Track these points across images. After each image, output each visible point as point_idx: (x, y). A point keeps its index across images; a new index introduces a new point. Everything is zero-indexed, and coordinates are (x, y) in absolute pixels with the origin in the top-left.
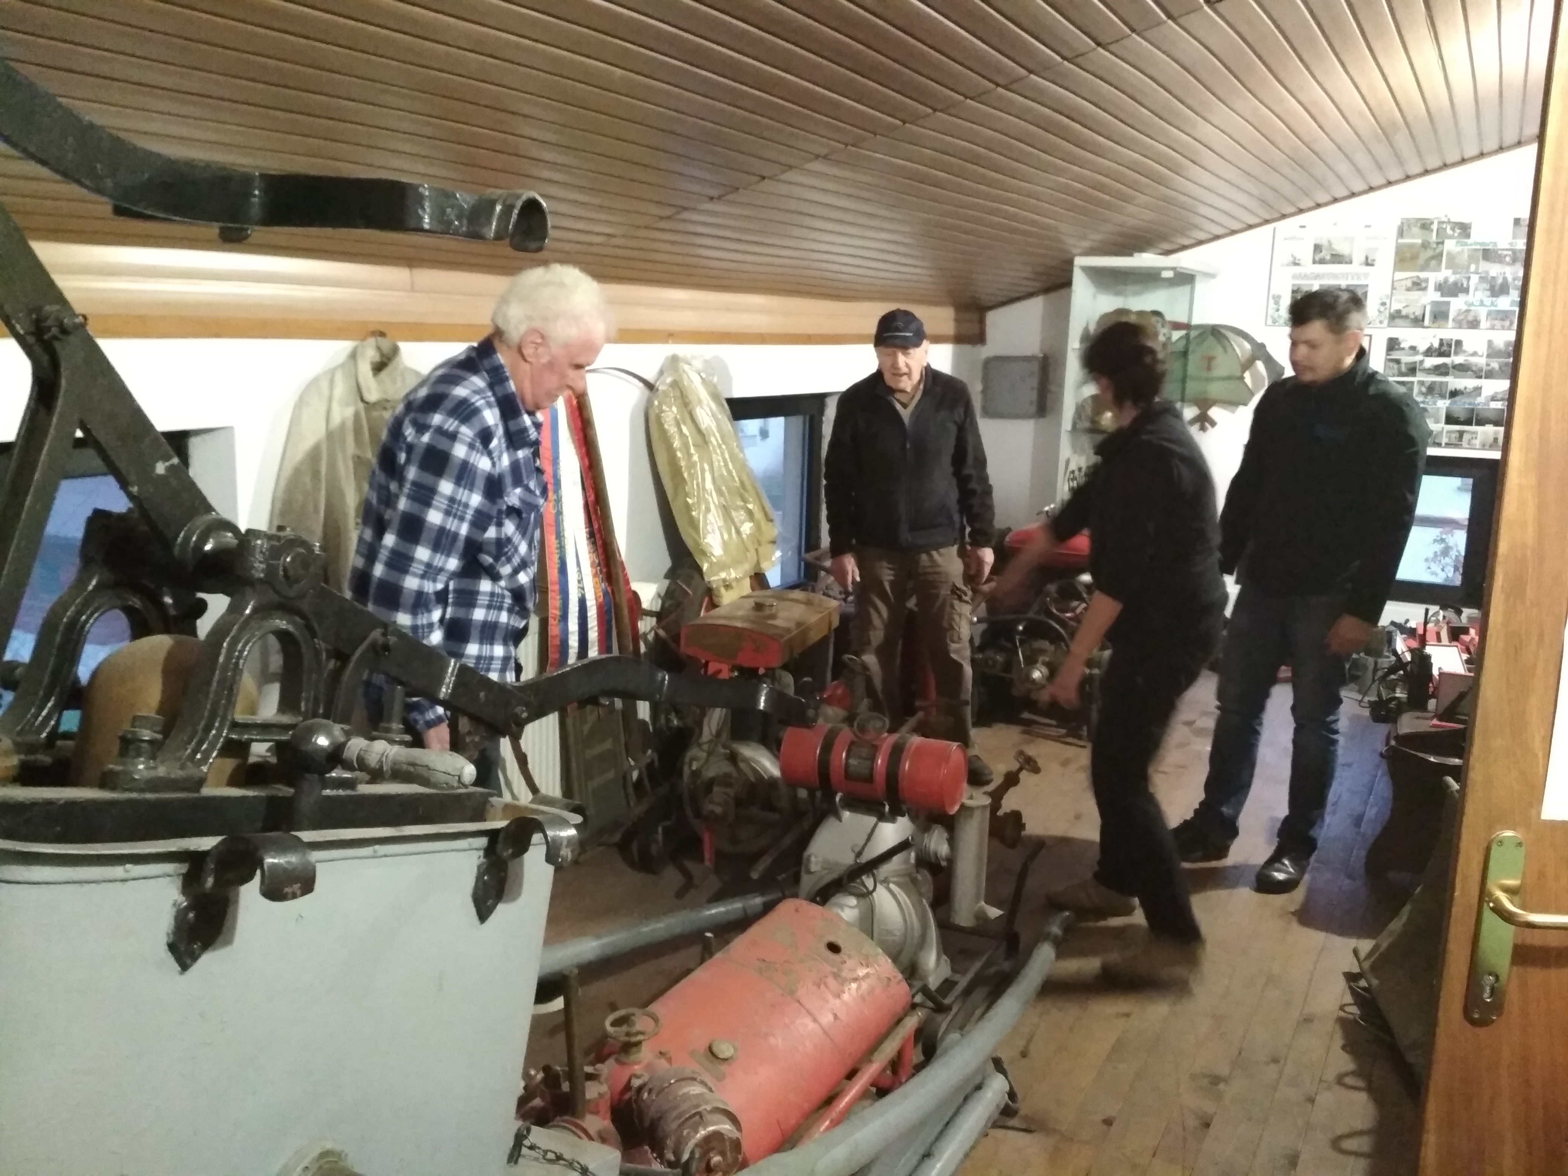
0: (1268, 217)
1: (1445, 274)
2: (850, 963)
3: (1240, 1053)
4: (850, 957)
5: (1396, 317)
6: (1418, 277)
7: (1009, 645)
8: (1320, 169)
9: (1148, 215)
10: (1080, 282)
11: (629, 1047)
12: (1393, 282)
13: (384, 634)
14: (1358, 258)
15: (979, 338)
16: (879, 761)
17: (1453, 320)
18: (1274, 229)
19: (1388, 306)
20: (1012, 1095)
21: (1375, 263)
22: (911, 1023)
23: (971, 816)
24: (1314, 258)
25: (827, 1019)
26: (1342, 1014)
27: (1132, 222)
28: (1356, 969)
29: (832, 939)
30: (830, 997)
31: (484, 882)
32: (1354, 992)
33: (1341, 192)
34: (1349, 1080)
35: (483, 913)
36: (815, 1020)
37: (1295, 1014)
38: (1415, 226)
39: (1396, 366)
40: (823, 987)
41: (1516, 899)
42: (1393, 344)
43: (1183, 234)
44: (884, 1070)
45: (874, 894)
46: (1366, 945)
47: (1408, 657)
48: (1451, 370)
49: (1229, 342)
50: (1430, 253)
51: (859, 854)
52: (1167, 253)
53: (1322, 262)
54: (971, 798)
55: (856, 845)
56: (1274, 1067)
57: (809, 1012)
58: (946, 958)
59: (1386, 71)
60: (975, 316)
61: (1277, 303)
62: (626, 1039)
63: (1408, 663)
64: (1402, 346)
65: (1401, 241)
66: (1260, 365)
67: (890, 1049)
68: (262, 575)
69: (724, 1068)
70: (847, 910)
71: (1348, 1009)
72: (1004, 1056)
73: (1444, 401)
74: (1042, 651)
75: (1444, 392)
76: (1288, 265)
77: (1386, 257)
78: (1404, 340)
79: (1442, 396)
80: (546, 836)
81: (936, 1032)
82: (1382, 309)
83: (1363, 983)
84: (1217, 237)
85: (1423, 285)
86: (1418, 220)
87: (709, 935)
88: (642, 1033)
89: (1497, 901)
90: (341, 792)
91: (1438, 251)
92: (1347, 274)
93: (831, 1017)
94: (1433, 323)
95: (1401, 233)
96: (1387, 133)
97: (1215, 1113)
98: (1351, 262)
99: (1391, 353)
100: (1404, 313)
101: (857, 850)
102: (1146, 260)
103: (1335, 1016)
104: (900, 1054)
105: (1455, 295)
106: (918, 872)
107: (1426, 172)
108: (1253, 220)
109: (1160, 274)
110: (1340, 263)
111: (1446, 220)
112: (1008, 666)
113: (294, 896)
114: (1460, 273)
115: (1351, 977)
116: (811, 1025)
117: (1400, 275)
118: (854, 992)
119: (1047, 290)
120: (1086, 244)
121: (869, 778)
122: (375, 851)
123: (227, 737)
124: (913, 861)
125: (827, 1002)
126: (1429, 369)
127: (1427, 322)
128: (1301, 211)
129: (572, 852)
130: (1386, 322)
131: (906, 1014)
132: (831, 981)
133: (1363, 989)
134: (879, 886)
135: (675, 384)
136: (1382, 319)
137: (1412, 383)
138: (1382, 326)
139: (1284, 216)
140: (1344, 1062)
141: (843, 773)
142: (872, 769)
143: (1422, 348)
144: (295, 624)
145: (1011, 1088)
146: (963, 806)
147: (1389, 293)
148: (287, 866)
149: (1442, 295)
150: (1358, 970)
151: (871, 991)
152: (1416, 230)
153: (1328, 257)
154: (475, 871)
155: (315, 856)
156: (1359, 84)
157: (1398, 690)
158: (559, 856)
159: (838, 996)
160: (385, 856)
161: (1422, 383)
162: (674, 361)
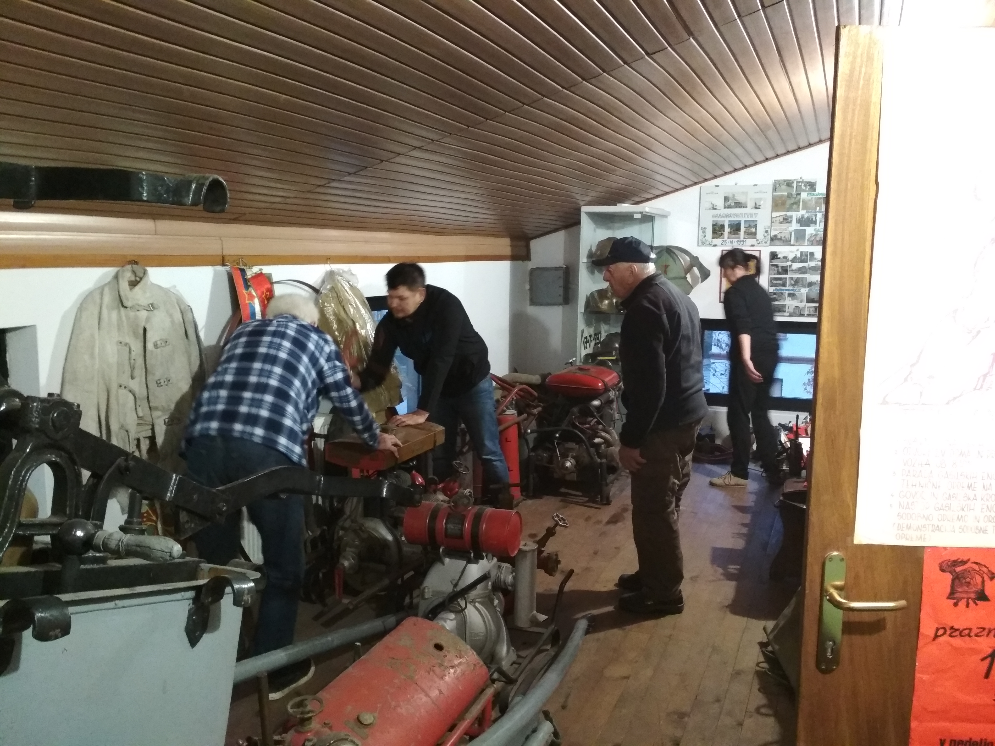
0: (696, 181)
1: (802, 212)
2: (449, 657)
3: (697, 697)
4: (449, 652)
5: (774, 239)
6: (786, 215)
7: (551, 447)
8: (725, 153)
9: (622, 180)
10: (585, 221)
11: (304, 721)
12: (772, 218)
13: (126, 460)
14: (750, 204)
15: (527, 257)
16: (467, 525)
17: (808, 240)
18: (700, 188)
19: (769, 233)
20: (556, 734)
21: (761, 207)
22: (490, 692)
23: (526, 557)
24: (724, 205)
25: (435, 693)
26: (758, 669)
27: (614, 185)
28: (765, 640)
29: (438, 642)
30: (437, 679)
31: (194, 621)
32: (764, 654)
33: (738, 166)
34: (763, 710)
35: (193, 640)
36: (427, 695)
37: (730, 670)
38: (783, 185)
39: (776, 269)
40: (432, 673)
41: (843, 593)
42: (774, 256)
43: (645, 191)
44: (473, 724)
45: (466, 610)
46: (770, 624)
47: (788, 444)
48: (808, 270)
49: (677, 256)
50: (792, 201)
51: (456, 585)
52: (637, 203)
53: (729, 207)
54: (525, 545)
55: (454, 580)
56: (716, 705)
57: (423, 691)
58: (513, 649)
59: (758, 93)
60: (523, 243)
61: (704, 232)
62: (301, 716)
63: (789, 448)
64: (779, 256)
65: (774, 194)
66: (695, 270)
67: (476, 710)
68: (37, 426)
69: (366, 731)
70: (448, 622)
71: (761, 665)
72: (552, 709)
73: (805, 289)
74: (571, 449)
75: (805, 283)
76: (710, 209)
77: (767, 204)
78: (780, 253)
79: (804, 286)
80: (233, 588)
81: (508, 696)
82: (766, 234)
83: (770, 648)
84: (667, 193)
85: (790, 220)
86: (785, 181)
87: (358, 644)
88: (312, 712)
89: (831, 595)
90: (95, 566)
91: (797, 199)
92: (745, 214)
93: (437, 692)
94: (797, 242)
95: (775, 189)
96: (762, 130)
97: (682, 736)
98: (746, 207)
99: (772, 261)
100: (779, 237)
101: (454, 582)
102: (624, 207)
103: (754, 670)
104: (483, 712)
105: (809, 226)
106: (494, 594)
107: (788, 152)
108: (688, 183)
109: (633, 216)
110: (740, 207)
111: (801, 180)
112: (551, 460)
113: (56, 637)
114: (811, 212)
115: (762, 645)
116: (425, 699)
117: (775, 214)
118: (452, 675)
119: (566, 227)
120: (588, 199)
121: (461, 537)
122: (116, 605)
123: (15, 534)
124: (490, 588)
125: (435, 682)
126: (795, 270)
127: (792, 242)
128: (716, 177)
129: (251, 597)
130: (769, 242)
131: (487, 686)
132: (437, 669)
133: (771, 652)
134: (469, 605)
135: (333, 289)
136: (766, 240)
137: (786, 278)
138: (766, 245)
139: (706, 180)
140: (759, 699)
141: (444, 533)
142: (462, 530)
143: (791, 257)
144: (61, 457)
145: (555, 729)
146: (520, 550)
147: (769, 224)
148: (51, 618)
149: (801, 226)
150: (767, 640)
151: (463, 673)
152: (784, 187)
153: (733, 204)
154: (186, 614)
155: (71, 609)
156: (743, 101)
157: (784, 465)
158: (242, 601)
159: (442, 678)
160: (123, 607)
161: (792, 278)
162: (331, 275)
